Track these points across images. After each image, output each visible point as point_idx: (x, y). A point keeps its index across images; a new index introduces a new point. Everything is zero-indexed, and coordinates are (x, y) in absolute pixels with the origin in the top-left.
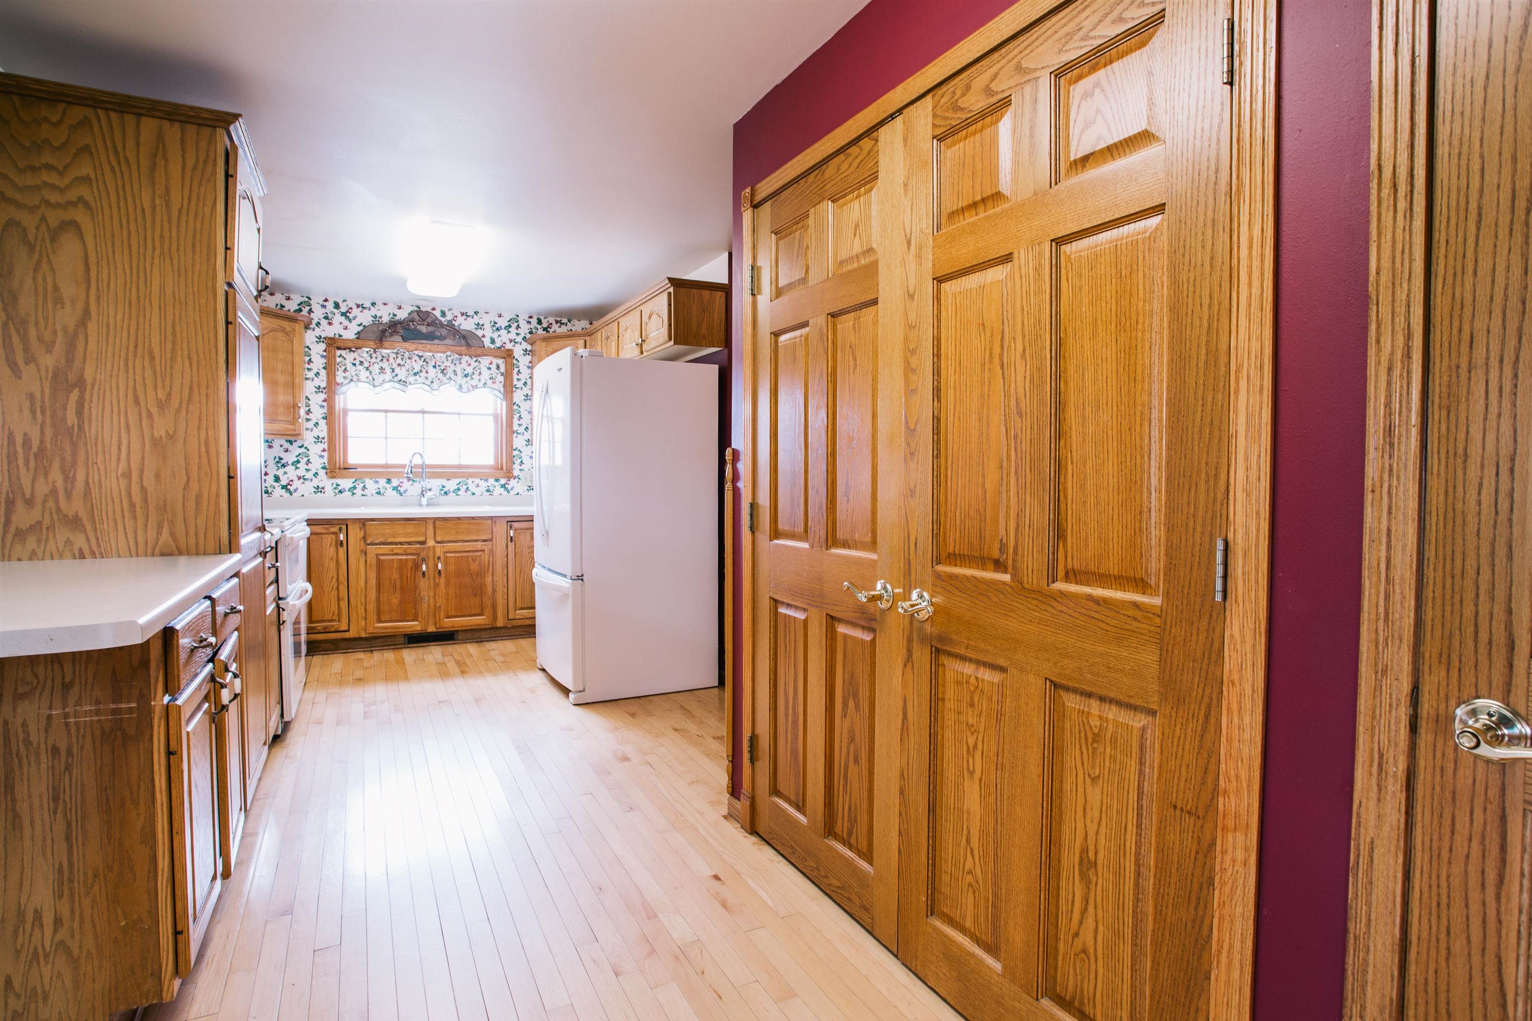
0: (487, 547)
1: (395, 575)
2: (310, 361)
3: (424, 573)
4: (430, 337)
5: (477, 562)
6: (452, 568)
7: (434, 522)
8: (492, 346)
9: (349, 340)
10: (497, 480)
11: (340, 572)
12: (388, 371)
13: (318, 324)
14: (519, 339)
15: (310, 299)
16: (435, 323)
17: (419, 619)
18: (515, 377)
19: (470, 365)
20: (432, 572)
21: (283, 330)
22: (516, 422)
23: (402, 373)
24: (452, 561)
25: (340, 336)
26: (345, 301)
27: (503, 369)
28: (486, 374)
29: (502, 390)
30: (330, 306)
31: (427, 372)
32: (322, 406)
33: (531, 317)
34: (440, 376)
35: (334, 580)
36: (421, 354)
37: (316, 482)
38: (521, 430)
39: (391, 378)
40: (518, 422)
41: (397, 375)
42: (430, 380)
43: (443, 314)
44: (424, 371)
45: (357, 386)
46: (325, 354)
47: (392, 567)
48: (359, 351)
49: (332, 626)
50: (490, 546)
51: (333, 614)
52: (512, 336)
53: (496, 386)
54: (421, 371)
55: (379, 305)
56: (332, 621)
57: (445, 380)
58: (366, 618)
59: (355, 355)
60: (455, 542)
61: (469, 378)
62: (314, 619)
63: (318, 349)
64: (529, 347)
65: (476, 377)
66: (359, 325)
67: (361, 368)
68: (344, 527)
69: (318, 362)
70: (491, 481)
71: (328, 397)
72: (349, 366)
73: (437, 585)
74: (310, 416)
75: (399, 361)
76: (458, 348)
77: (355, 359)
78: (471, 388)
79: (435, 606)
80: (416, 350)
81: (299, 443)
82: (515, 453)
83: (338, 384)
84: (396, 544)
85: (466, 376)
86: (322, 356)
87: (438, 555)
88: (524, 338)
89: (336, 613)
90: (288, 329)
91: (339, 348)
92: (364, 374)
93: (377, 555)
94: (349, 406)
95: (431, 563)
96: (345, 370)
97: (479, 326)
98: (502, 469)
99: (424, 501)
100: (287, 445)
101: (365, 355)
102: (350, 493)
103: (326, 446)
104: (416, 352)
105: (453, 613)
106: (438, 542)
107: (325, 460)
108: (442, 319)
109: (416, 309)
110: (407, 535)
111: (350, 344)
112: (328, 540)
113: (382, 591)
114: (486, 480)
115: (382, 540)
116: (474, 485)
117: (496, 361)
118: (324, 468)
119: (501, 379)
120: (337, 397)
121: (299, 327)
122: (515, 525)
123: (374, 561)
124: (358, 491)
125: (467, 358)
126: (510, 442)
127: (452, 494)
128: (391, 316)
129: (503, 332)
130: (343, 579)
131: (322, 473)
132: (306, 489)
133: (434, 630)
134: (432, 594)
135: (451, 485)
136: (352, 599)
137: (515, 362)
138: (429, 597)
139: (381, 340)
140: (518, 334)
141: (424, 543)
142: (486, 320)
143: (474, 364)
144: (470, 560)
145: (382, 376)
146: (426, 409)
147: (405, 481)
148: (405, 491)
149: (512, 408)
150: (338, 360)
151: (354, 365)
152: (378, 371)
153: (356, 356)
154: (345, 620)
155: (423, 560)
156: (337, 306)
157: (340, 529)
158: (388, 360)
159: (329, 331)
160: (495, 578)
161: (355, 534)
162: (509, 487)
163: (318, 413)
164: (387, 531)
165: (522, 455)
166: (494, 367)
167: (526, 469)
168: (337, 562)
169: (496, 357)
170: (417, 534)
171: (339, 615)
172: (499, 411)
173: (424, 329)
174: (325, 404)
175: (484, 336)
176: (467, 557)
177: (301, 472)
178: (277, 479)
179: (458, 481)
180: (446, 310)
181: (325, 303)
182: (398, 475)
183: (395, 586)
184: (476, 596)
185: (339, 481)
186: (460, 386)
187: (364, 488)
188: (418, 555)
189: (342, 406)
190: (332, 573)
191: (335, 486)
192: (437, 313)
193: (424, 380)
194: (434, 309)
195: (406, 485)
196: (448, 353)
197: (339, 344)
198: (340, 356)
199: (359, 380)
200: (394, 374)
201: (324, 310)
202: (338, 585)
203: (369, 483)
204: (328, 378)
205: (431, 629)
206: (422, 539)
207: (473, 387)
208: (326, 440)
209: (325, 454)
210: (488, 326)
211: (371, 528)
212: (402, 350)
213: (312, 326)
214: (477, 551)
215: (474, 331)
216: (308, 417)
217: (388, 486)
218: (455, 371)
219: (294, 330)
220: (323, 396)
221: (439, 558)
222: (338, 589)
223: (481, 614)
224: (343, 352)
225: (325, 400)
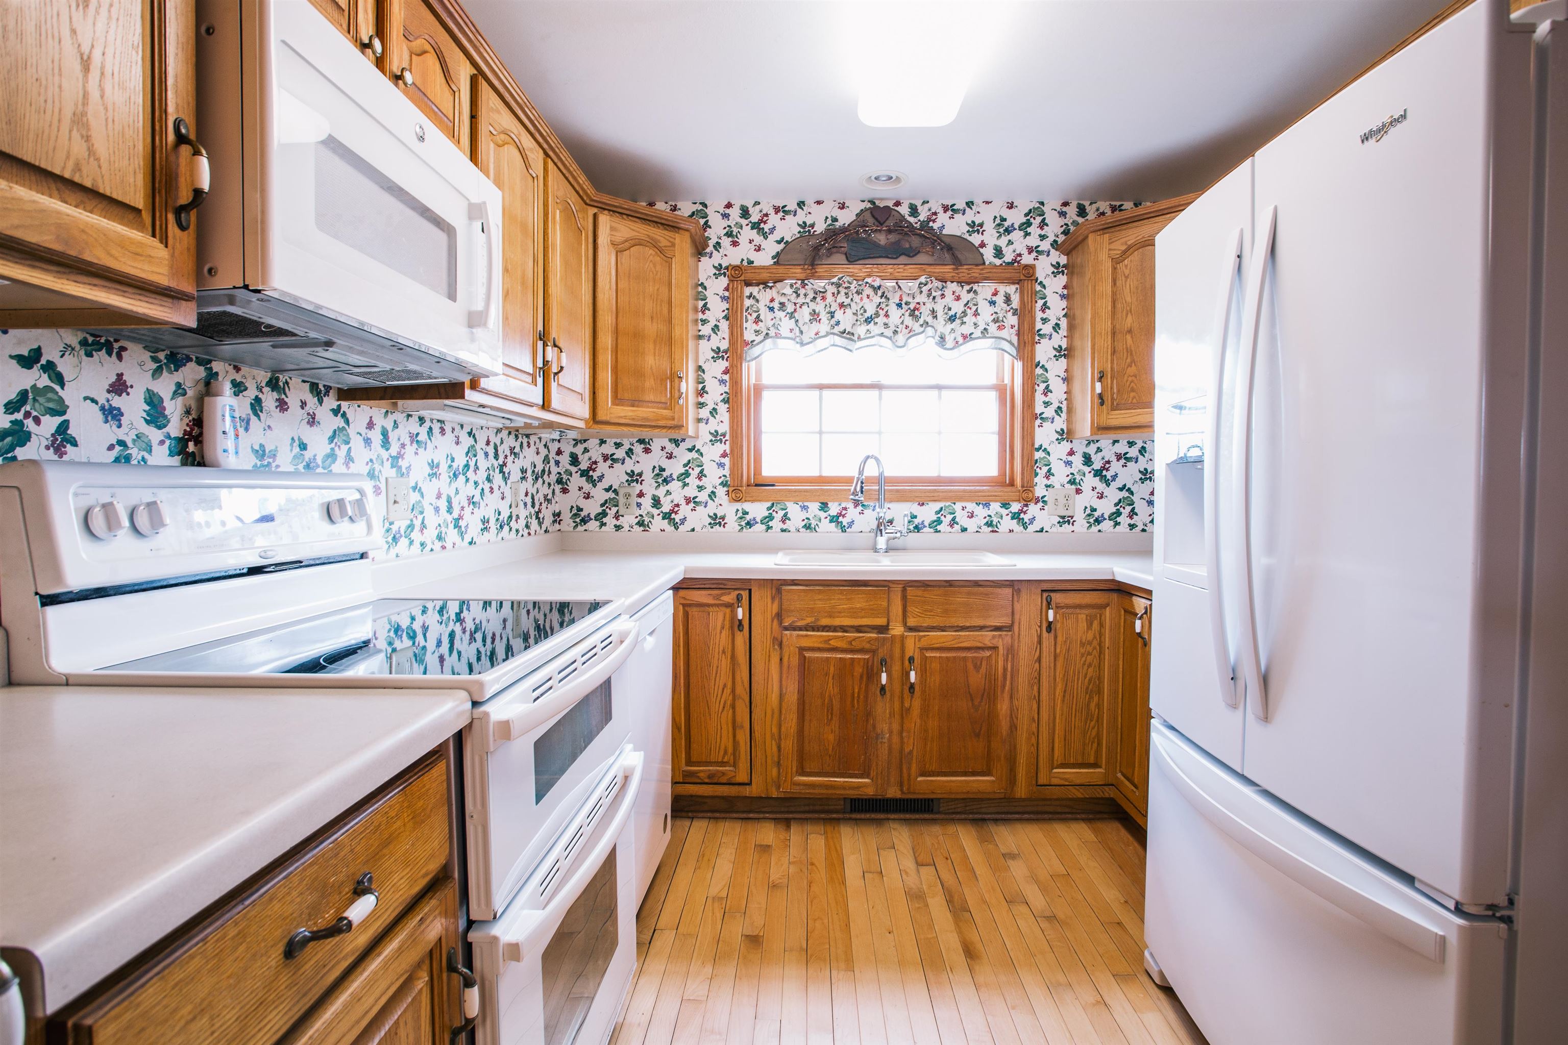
0: (1002, 641)
1: (832, 688)
2: (705, 308)
3: (883, 688)
4: (894, 252)
5: (983, 669)
6: (935, 680)
7: (904, 590)
8: (998, 262)
9: (763, 268)
10: (1005, 505)
11: (738, 678)
12: (824, 316)
13: (717, 246)
14: (1045, 245)
15: (705, 206)
16: (902, 228)
17: (873, 774)
18: (1039, 315)
19: (958, 298)
20: (897, 687)
21: (654, 244)
22: (1039, 398)
23: (846, 319)
24: (936, 666)
25: (750, 262)
26: (757, 203)
27: (1016, 302)
28: (986, 313)
29: (1015, 340)
30: (735, 213)
31: (887, 315)
32: (722, 382)
33: (1065, 204)
34: (908, 321)
35: (728, 690)
36: (876, 284)
37: (712, 508)
38: (1049, 412)
39: (828, 328)
40: (1043, 398)
41: (838, 323)
42: (893, 328)
43: (914, 211)
44: (882, 313)
45: (775, 344)
46: (727, 294)
47: (827, 674)
48: (778, 285)
49: (724, 774)
50: (1008, 640)
51: (726, 752)
52: (1033, 241)
53: (1004, 334)
54: (877, 315)
55: (811, 206)
56: (723, 764)
57: (916, 327)
58: (779, 764)
59: (772, 293)
60: (942, 629)
61: (958, 321)
62: (694, 759)
63: (717, 286)
64: (1063, 260)
65: (969, 319)
66: (779, 242)
67: (781, 314)
68: (745, 594)
69: (717, 308)
70: (995, 507)
71: (732, 366)
72: (764, 313)
73: (905, 712)
74: (705, 399)
75: (841, 298)
76: (938, 269)
77: (772, 300)
78: (961, 340)
79: (901, 750)
80: (869, 276)
81: (688, 444)
82: (1038, 455)
83: (747, 344)
84: (834, 629)
85: (952, 319)
86: (723, 298)
87: (909, 653)
88: (1055, 245)
89: (730, 750)
90: (664, 243)
91: (748, 284)
92: (786, 324)
93: (802, 649)
94: (765, 381)
95: (896, 668)
96: (758, 320)
97: (977, 228)
98: (1012, 484)
99: (882, 542)
100: (670, 447)
101: (788, 291)
102: (764, 527)
103: (727, 447)
104: (869, 280)
105: (934, 767)
106: (911, 629)
107: (727, 472)
108: (912, 220)
109: (869, 205)
110: (853, 613)
111: (765, 275)
112: (718, 618)
113: (807, 718)
114: (987, 505)
115: (809, 620)
116: (965, 513)
117: (1003, 289)
118: (724, 484)
119: (1013, 320)
120: (745, 365)
121: (683, 244)
122: (1057, 598)
123: (795, 661)
124: (776, 524)
125: (952, 287)
126: (1028, 435)
127: (927, 530)
128: (829, 221)
129: (1017, 235)
130: (742, 691)
131: (721, 491)
132: (698, 518)
133: (898, 795)
134: (896, 727)
135: (927, 514)
136: (756, 727)
137: (1038, 288)
138: (891, 732)
139: (813, 265)
140: (1043, 237)
141: (883, 629)
142: (986, 216)
143: (966, 297)
144: (970, 666)
145: (815, 327)
146: (885, 382)
147: (850, 505)
148: (851, 524)
149: (1032, 372)
150: (748, 303)
151: (771, 309)
152: (807, 317)
153: (775, 295)
154: (743, 764)
155: (883, 662)
156: (745, 213)
157: (739, 598)
158: (824, 298)
159: (733, 256)
160: (1015, 702)
161: (764, 606)
162: (1026, 518)
163: (716, 392)
164: (820, 604)
165: (1051, 458)
166: (1000, 299)
167: (1057, 486)
168: (733, 657)
169: (1002, 281)
170: (873, 612)
171: (734, 754)
172: (1007, 381)
173: (882, 239)
174: (726, 377)
175: (983, 245)
176: (965, 659)
177: (691, 492)
178: (657, 503)
179: (937, 506)
180: (918, 203)
181: (727, 211)
182: (838, 496)
183: (830, 709)
184: (978, 735)
185: (747, 506)
186: (942, 338)
187: (785, 519)
188: (873, 652)
189: (753, 381)
190: (724, 677)
191: (740, 514)
192: (904, 210)
193: (882, 330)
194: (898, 204)
195: (853, 513)
196: (923, 279)
197: (748, 276)
198: (749, 297)
199: (778, 336)
200: (833, 321)
201: (725, 223)
202: (734, 700)
203: (793, 509)
204: (732, 333)
205: (893, 792)
206: (881, 621)
207: (965, 337)
208: (727, 437)
209: (726, 461)
210: (989, 227)
211: (791, 594)
212: (846, 279)
213: (708, 250)
214: (982, 649)
215: (967, 236)
216: (701, 400)
217: (822, 515)
218: (933, 311)
219: (673, 245)
220: (723, 364)
221: (911, 660)
222: (733, 707)
223: (988, 773)
224: (754, 290)
225: (726, 372)
